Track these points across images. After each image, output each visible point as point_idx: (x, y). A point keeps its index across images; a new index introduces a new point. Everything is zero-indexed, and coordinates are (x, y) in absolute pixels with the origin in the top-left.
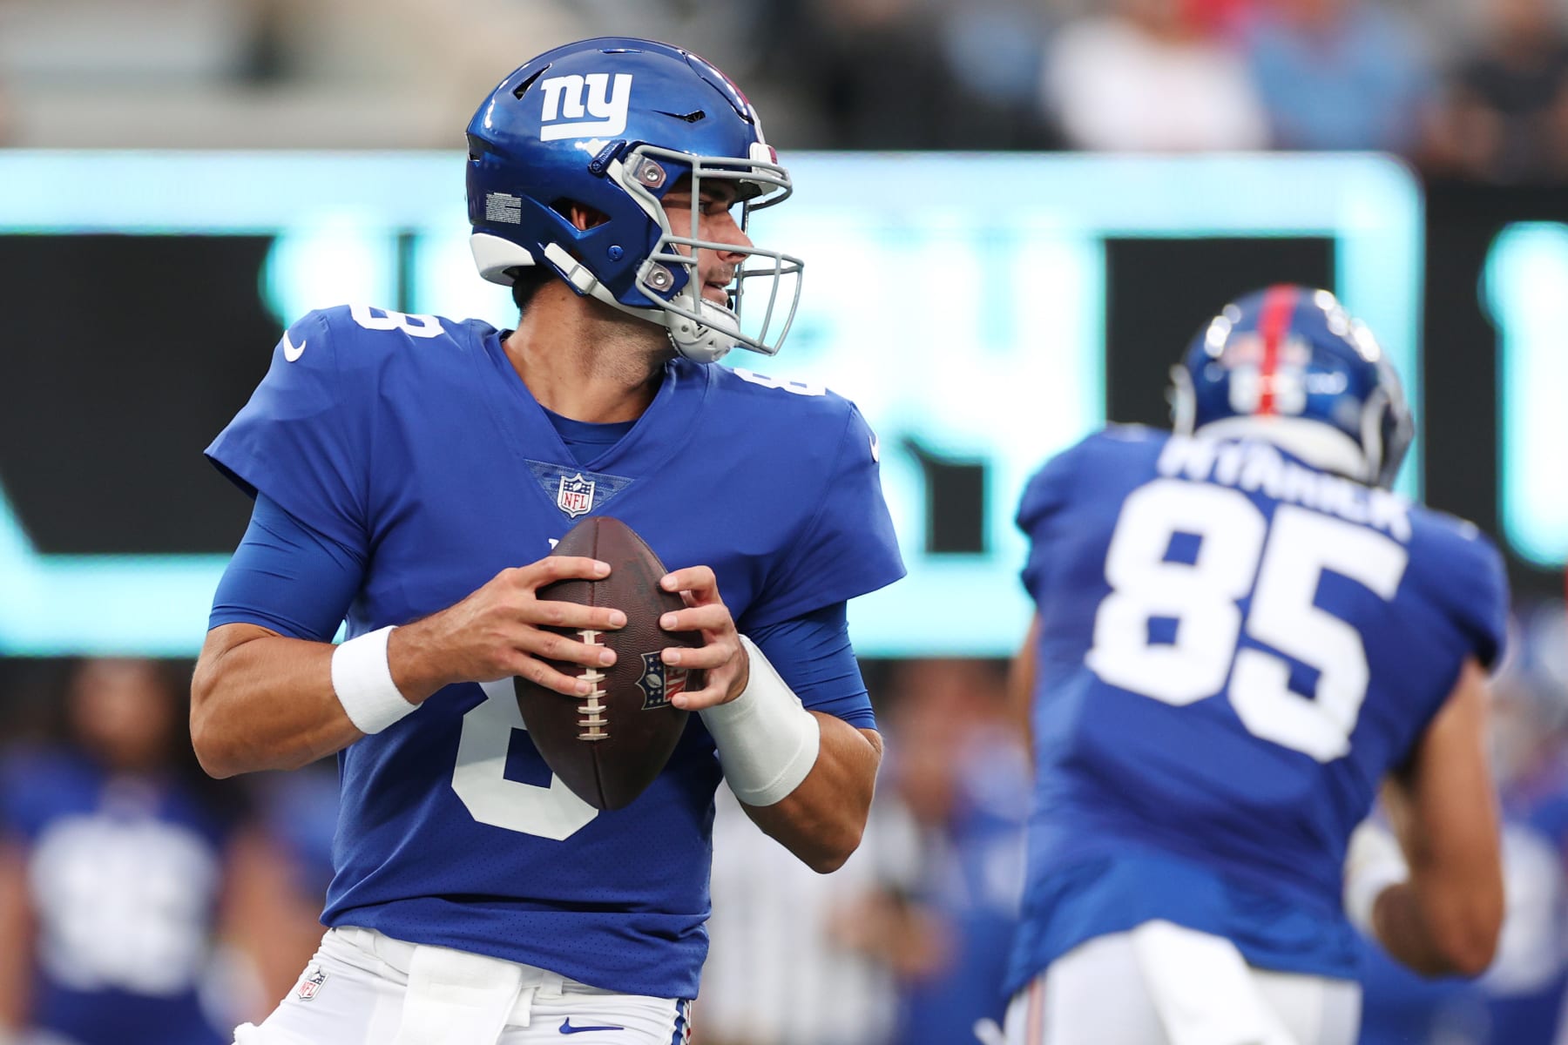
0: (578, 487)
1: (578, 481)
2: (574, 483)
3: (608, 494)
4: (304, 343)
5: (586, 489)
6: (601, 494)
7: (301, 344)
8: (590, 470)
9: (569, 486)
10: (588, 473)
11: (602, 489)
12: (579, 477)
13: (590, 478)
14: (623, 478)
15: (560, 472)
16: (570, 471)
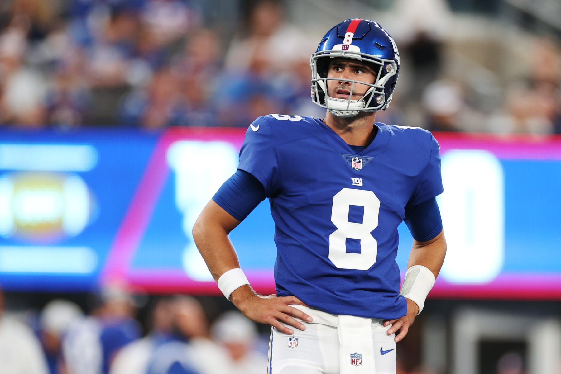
0: (358, 160)
1: (357, 159)
2: (356, 159)
3: (366, 163)
4: (259, 125)
5: (360, 161)
6: (364, 162)
7: (258, 126)
8: (360, 155)
9: (354, 161)
10: (359, 156)
11: (365, 161)
12: (357, 157)
13: (361, 158)
14: (370, 157)
15: (350, 157)
16: (354, 156)
